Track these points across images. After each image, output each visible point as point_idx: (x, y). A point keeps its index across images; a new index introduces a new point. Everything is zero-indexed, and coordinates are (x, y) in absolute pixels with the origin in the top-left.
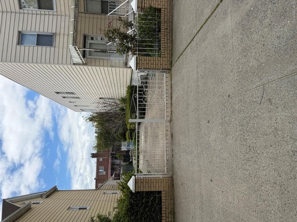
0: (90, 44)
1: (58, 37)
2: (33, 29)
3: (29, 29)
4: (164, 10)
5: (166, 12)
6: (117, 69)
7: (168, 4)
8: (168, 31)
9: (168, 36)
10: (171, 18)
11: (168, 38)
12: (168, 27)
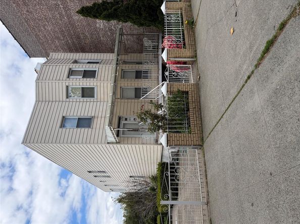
0: (124, 124)
4: (191, 92)
5: (193, 94)
6: (148, 146)
7: (195, 87)
8: (197, 110)
10: (198, 99)
11: (197, 116)
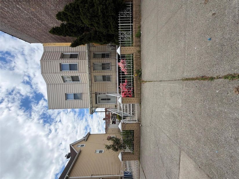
1: (83, 95)
2: (72, 92)
3: (70, 92)
4: (135, 131)
5: (137, 132)
7: (138, 128)
8: (138, 142)
9: (138, 144)
10: (139, 135)
11: (138, 146)
12: (138, 140)
